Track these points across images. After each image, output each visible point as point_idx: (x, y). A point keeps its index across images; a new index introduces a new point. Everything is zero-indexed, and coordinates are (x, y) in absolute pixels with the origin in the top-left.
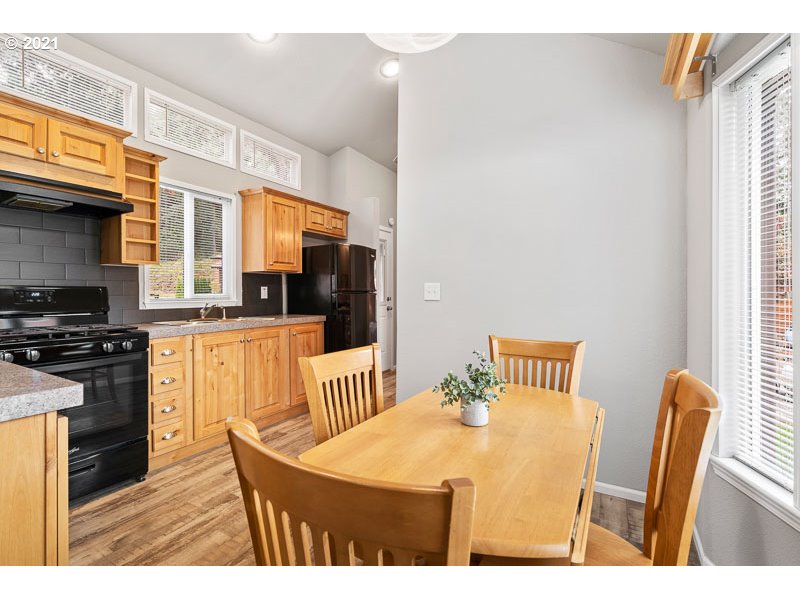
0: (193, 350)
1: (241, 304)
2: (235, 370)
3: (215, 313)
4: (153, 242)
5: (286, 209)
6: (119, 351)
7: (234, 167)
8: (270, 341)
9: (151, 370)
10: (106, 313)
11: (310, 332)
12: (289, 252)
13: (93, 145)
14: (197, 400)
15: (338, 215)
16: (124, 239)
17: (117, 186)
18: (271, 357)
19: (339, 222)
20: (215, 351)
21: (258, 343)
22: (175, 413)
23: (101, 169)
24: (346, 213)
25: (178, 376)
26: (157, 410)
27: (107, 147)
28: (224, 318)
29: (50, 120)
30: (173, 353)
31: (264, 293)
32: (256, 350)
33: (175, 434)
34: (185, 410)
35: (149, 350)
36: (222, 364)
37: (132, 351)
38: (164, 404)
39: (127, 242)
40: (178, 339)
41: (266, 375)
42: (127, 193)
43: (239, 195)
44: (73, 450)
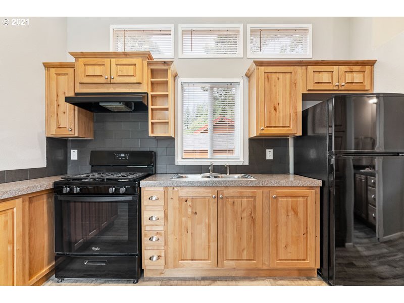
0: (173, 199)
1: (247, 163)
4: (167, 121)
7: (241, 56)
8: (245, 200)
11: (297, 196)
13: (130, 67)
15: (357, 68)
16: (151, 121)
18: (245, 215)
19: (356, 74)
21: (232, 201)
24: (372, 63)
27: (137, 65)
28: (228, 174)
29: (112, 60)
31: (269, 155)
32: (229, 207)
36: (196, 213)
39: (152, 123)
43: (246, 78)
44: (97, 249)
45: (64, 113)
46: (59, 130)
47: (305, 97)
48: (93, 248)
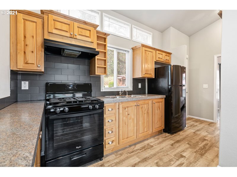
0: (119, 109)
1: (132, 90)
2: (133, 117)
3: (124, 93)
4: (105, 67)
5: (149, 52)
6: (94, 109)
7: (130, 39)
8: (145, 105)
9: (105, 116)
10: (91, 93)
11: (160, 102)
12: (150, 70)
13: (87, 31)
14: (120, 128)
15: (168, 55)
16: (96, 66)
17: (94, 46)
18: (146, 112)
19: (168, 57)
20: (126, 110)
21: (141, 106)
22: (113, 134)
23: (89, 40)
24: (170, 54)
25: (114, 119)
26: (107, 132)
27: (91, 31)
28: (127, 95)
29: (74, 23)
30: (112, 110)
31: (140, 86)
32: (141, 109)
33: (112, 142)
34: (116, 132)
35: (104, 108)
36: (129, 114)
37: (99, 109)
38: (109, 130)
39: (97, 67)
40: (113, 104)
41: (144, 119)
42: (97, 48)
43: (132, 49)
44: (79, 147)
45: (32, 52)
46: (27, 65)
47: (156, 63)
48: (77, 147)
